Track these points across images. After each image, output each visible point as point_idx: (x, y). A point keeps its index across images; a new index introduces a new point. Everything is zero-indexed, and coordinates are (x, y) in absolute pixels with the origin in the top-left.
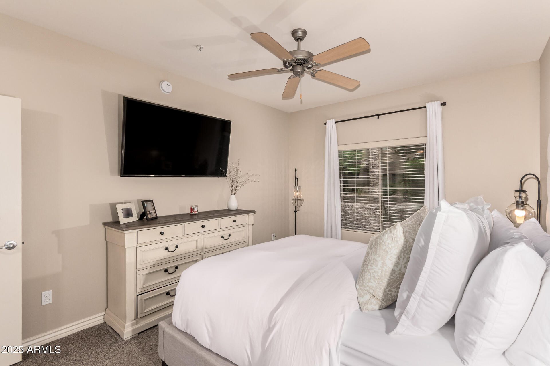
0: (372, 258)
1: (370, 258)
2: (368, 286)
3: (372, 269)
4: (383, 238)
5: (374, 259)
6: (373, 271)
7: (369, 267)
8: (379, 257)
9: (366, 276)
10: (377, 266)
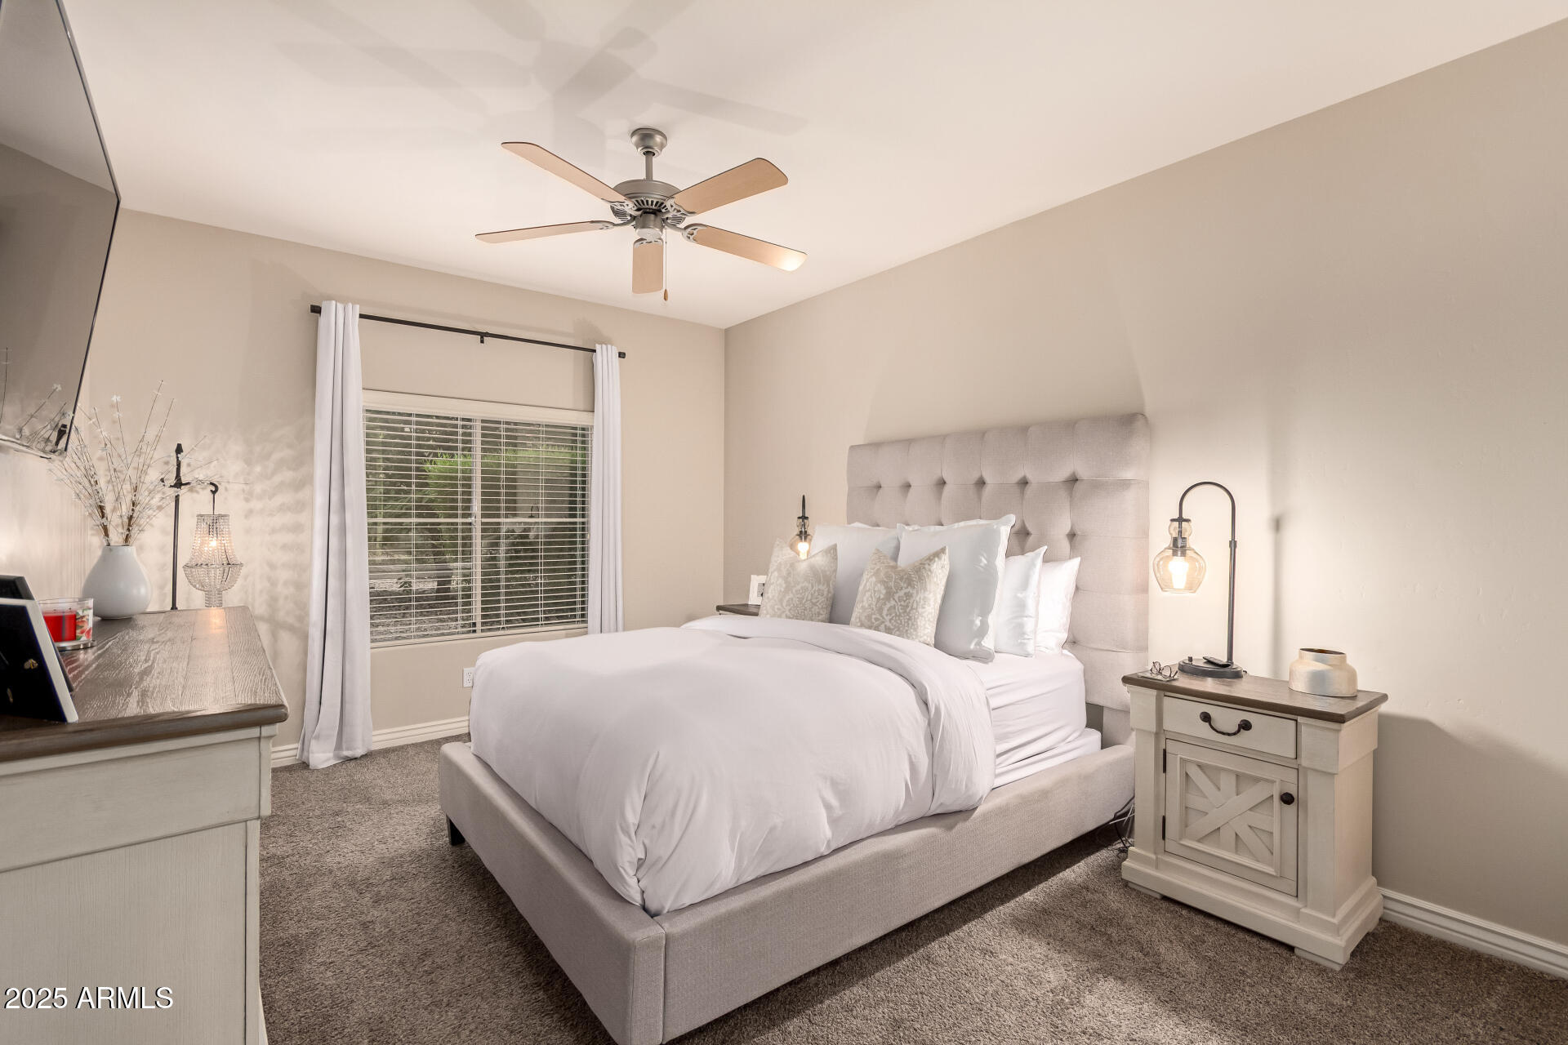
0: (920, 598)
1: (918, 599)
2: (925, 635)
3: (924, 612)
4: (932, 569)
5: (925, 598)
6: (927, 613)
7: (920, 610)
8: (930, 592)
9: (919, 623)
10: (930, 606)
